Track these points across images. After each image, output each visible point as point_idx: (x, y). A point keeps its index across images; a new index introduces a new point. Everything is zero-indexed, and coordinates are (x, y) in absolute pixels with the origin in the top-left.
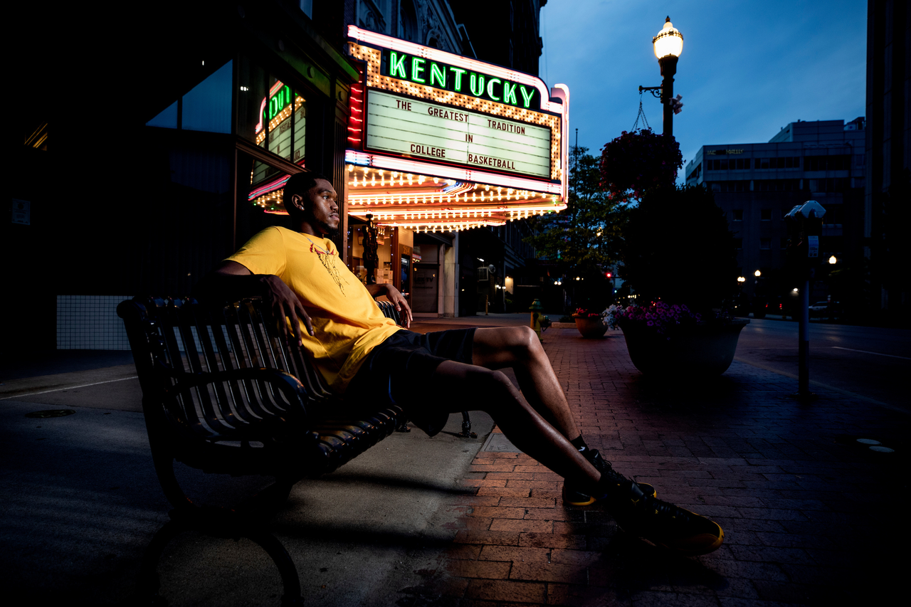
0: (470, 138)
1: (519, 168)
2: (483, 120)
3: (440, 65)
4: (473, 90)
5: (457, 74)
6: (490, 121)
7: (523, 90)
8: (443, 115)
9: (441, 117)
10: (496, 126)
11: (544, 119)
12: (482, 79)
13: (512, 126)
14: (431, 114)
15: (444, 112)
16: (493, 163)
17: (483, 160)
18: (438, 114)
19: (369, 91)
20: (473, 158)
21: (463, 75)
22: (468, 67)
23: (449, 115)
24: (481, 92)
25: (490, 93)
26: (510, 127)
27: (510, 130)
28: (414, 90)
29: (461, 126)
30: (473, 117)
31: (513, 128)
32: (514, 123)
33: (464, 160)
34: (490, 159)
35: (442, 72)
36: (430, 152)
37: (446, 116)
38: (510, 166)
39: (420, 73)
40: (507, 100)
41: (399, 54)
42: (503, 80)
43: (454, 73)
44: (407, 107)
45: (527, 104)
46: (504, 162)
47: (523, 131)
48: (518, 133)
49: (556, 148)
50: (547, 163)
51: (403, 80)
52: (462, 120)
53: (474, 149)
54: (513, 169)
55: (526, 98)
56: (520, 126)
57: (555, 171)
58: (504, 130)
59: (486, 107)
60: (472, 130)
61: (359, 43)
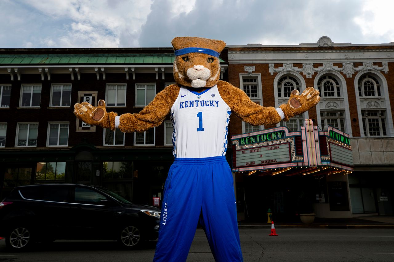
0: (261, 156)
1: (278, 161)
2: (265, 149)
3: (253, 137)
4: (263, 140)
5: (257, 137)
6: (267, 148)
7: (279, 133)
10: (269, 149)
11: (288, 140)
12: (265, 136)
13: (274, 147)
14: (250, 152)
15: (254, 150)
16: (269, 162)
17: (266, 161)
18: (252, 151)
19: (236, 151)
20: (263, 162)
23: (255, 150)
24: (265, 139)
25: (268, 139)
27: (274, 149)
28: (247, 147)
29: (259, 153)
30: (262, 149)
33: (260, 163)
34: (268, 160)
35: (253, 138)
36: (251, 163)
37: (255, 151)
38: (275, 161)
39: (248, 141)
41: (243, 138)
42: (271, 133)
44: (244, 153)
46: (273, 160)
47: (279, 147)
48: (277, 149)
49: (293, 149)
50: (289, 156)
51: (244, 145)
52: (259, 151)
53: (263, 159)
54: (276, 161)
55: (280, 135)
56: (277, 146)
57: (294, 157)
58: (272, 149)
59: (267, 144)
60: (262, 153)
61: (234, 140)
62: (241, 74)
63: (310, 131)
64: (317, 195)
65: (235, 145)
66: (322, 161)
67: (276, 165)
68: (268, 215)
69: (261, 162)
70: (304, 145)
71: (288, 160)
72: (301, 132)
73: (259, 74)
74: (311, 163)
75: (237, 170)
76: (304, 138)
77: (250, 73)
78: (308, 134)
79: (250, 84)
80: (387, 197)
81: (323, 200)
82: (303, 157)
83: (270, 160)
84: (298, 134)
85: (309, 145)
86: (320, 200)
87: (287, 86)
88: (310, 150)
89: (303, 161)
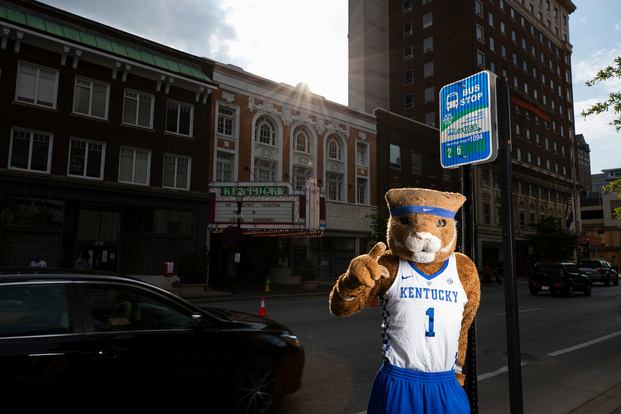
0: (254, 213)
1: (276, 221)
2: (260, 204)
3: (243, 187)
4: (257, 193)
6: (263, 204)
8: (243, 206)
10: (267, 205)
11: (290, 199)
12: (261, 189)
13: (273, 204)
16: (264, 221)
17: (260, 220)
19: (216, 203)
20: (256, 219)
23: (246, 205)
24: (261, 193)
25: (264, 193)
27: (272, 206)
29: (252, 209)
30: (255, 205)
33: (252, 221)
34: (263, 219)
35: (244, 189)
38: (272, 220)
39: (235, 192)
41: (227, 187)
42: (270, 187)
44: (229, 206)
45: (282, 193)
46: (270, 219)
47: (279, 205)
48: (276, 207)
49: (297, 209)
50: (291, 217)
51: (229, 196)
52: (251, 206)
53: (255, 216)
54: (274, 221)
55: (280, 192)
56: (277, 204)
57: (297, 218)
58: (269, 207)
59: (263, 199)
60: (255, 209)
61: (213, 187)
62: (217, 101)
63: (314, 192)
64: (281, 259)
65: (214, 194)
66: (321, 225)
67: (273, 225)
68: (266, 282)
69: (253, 219)
70: (307, 206)
71: (290, 221)
72: (305, 191)
73: (238, 107)
74: (312, 227)
75: (214, 226)
76: (307, 198)
77: (229, 103)
78: (312, 195)
79: (225, 117)
80: (327, 262)
81: (286, 265)
82: (305, 219)
83: (265, 219)
84: (302, 193)
85: (312, 207)
86: (283, 265)
87: (264, 130)
88: (312, 212)
89: (304, 224)
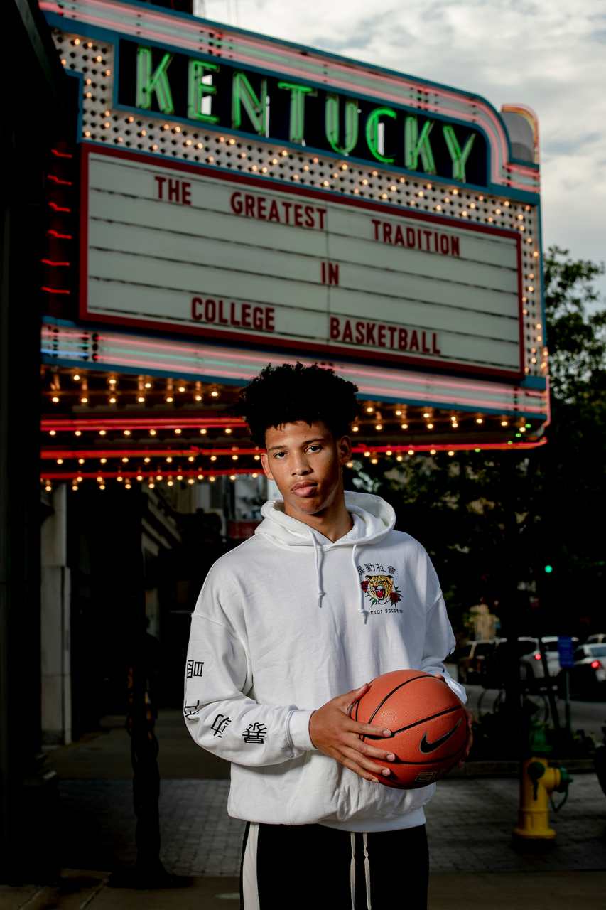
0: (331, 275)
1: (452, 349)
2: (360, 222)
4: (333, 138)
5: (294, 96)
6: (376, 223)
7: (449, 136)
8: (266, 213)
9: (262, 217)
10: (393, 236)
12: (352, 112)
13: (428, 234)
14: (238, 212)
15: (267, 204)
16: (387, 341)
17: (364, 331)
18: (255, 210)
19: (91, 155)
20: (342, 328)
21: (307, 99)
22: (318, 79)
23: (282, 209)
24: (351, 142)
26: (424, 237)
27: (424, 246)
28: (193, 147)
29: (315, 244)
30: (337, 217)
31: (432, 238)
32: (433, 226)
33: (320, 335)
34: (381, 328)
35: (259, 93)
36: (238, 317)
37: (274, 215)
38: (429, 345)
40: (410, 162)
41: (158, 52)
42: (402, 113)
43: (287, 95)
44: (179, 194)
45: (459, 170)
46: (415, 334)
47: (455, 245)
48: (445, 252)
51: (173, 119)
52: (311, 225)
53: (341, 304)
54: (437, 352)
55: (456, 156)
56: (444, 235)
57: (538, 349)
58: (411, 246)
59: (363, 183)
60: (335, 250)
69: (326, 324)
71: (506, 357)
83: (392, 330)
